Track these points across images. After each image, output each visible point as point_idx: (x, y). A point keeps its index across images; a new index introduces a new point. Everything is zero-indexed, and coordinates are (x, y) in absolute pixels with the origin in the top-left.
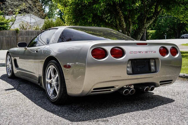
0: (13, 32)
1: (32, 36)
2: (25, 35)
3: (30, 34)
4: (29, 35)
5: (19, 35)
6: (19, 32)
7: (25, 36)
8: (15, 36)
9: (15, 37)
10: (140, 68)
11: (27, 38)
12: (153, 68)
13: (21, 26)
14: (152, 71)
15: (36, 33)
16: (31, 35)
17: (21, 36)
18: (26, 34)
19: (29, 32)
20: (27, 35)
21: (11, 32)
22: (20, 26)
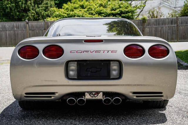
0: (139, 22)
1: (163, 26)
2: (154, 25)
3: (161, 23)
4: (159, 24)
5: (145, 25)
6: (147, 22)
7: (154, 27)
8: (141, 26)
9: (141, 28)
10: (91, 72)
11: (156, 28)
12: (114, 73)
13: (151, 13)
14: (112, 77)
15: (169, 22)
16: (163, 24)
17: (149, 27)
18: (155, 23)
19: (160, 20)
20: (156, 25)
21: (137, 22)
22: (149, 13)
